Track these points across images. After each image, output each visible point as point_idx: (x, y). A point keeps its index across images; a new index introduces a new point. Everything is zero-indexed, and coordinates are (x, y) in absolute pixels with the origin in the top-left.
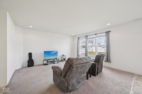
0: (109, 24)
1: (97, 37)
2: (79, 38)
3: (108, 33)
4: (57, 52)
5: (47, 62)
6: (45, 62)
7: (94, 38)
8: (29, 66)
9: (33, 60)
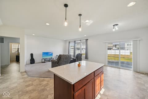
0: (85, 36)
1: (81, 42)
2: (69, 42)
3: (87, 40)
4: (52, 54)
5: (45, 60)
6: (43, 61)
7: (79, 43)
8: (31, 63)
9: (34, 59)
